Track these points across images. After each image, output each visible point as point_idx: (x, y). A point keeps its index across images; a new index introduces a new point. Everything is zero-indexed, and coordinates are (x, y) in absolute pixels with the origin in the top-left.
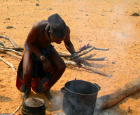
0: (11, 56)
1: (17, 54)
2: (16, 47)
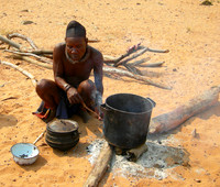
2: (36, 50)
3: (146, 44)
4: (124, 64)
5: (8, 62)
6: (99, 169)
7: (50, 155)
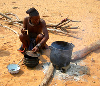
0: (16, 26)
1: (20, 25)
2: (19, 21)
3: (70, 18)
4: (60, 27)
5: (6, 27)
6: (48, 76)
7: (26, 69)
